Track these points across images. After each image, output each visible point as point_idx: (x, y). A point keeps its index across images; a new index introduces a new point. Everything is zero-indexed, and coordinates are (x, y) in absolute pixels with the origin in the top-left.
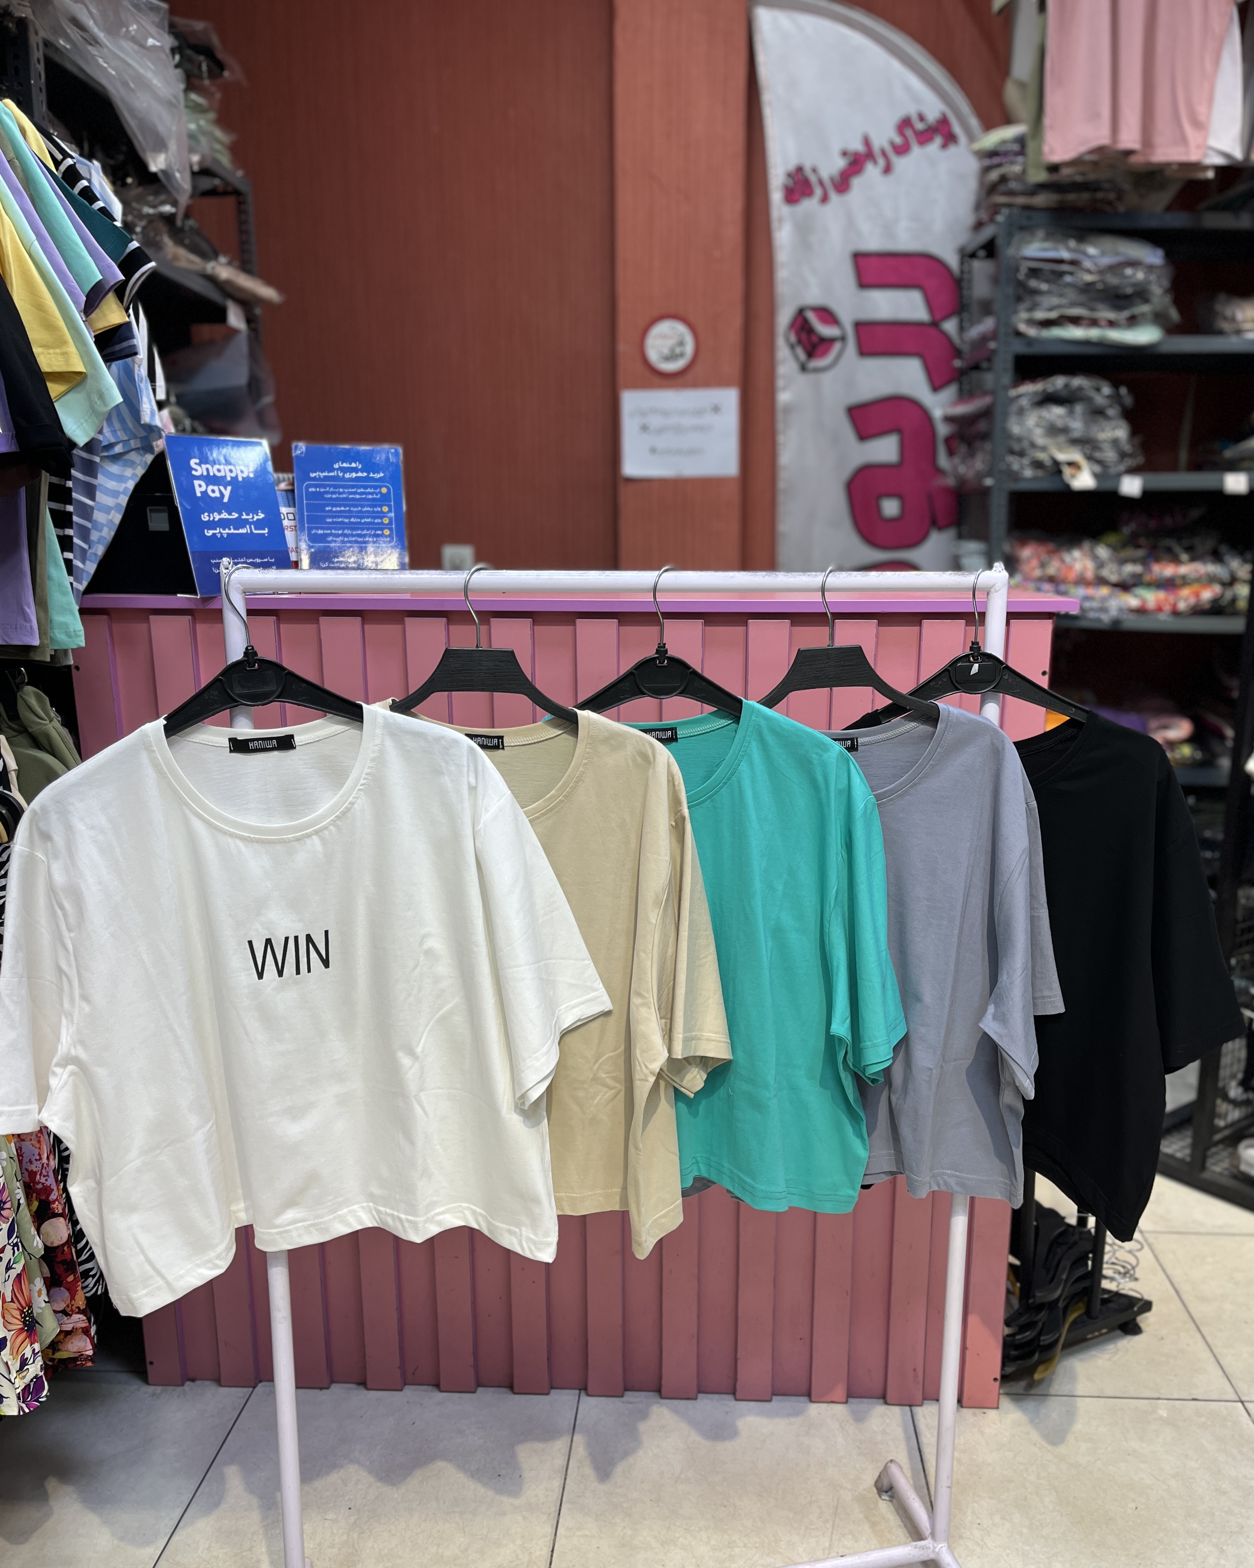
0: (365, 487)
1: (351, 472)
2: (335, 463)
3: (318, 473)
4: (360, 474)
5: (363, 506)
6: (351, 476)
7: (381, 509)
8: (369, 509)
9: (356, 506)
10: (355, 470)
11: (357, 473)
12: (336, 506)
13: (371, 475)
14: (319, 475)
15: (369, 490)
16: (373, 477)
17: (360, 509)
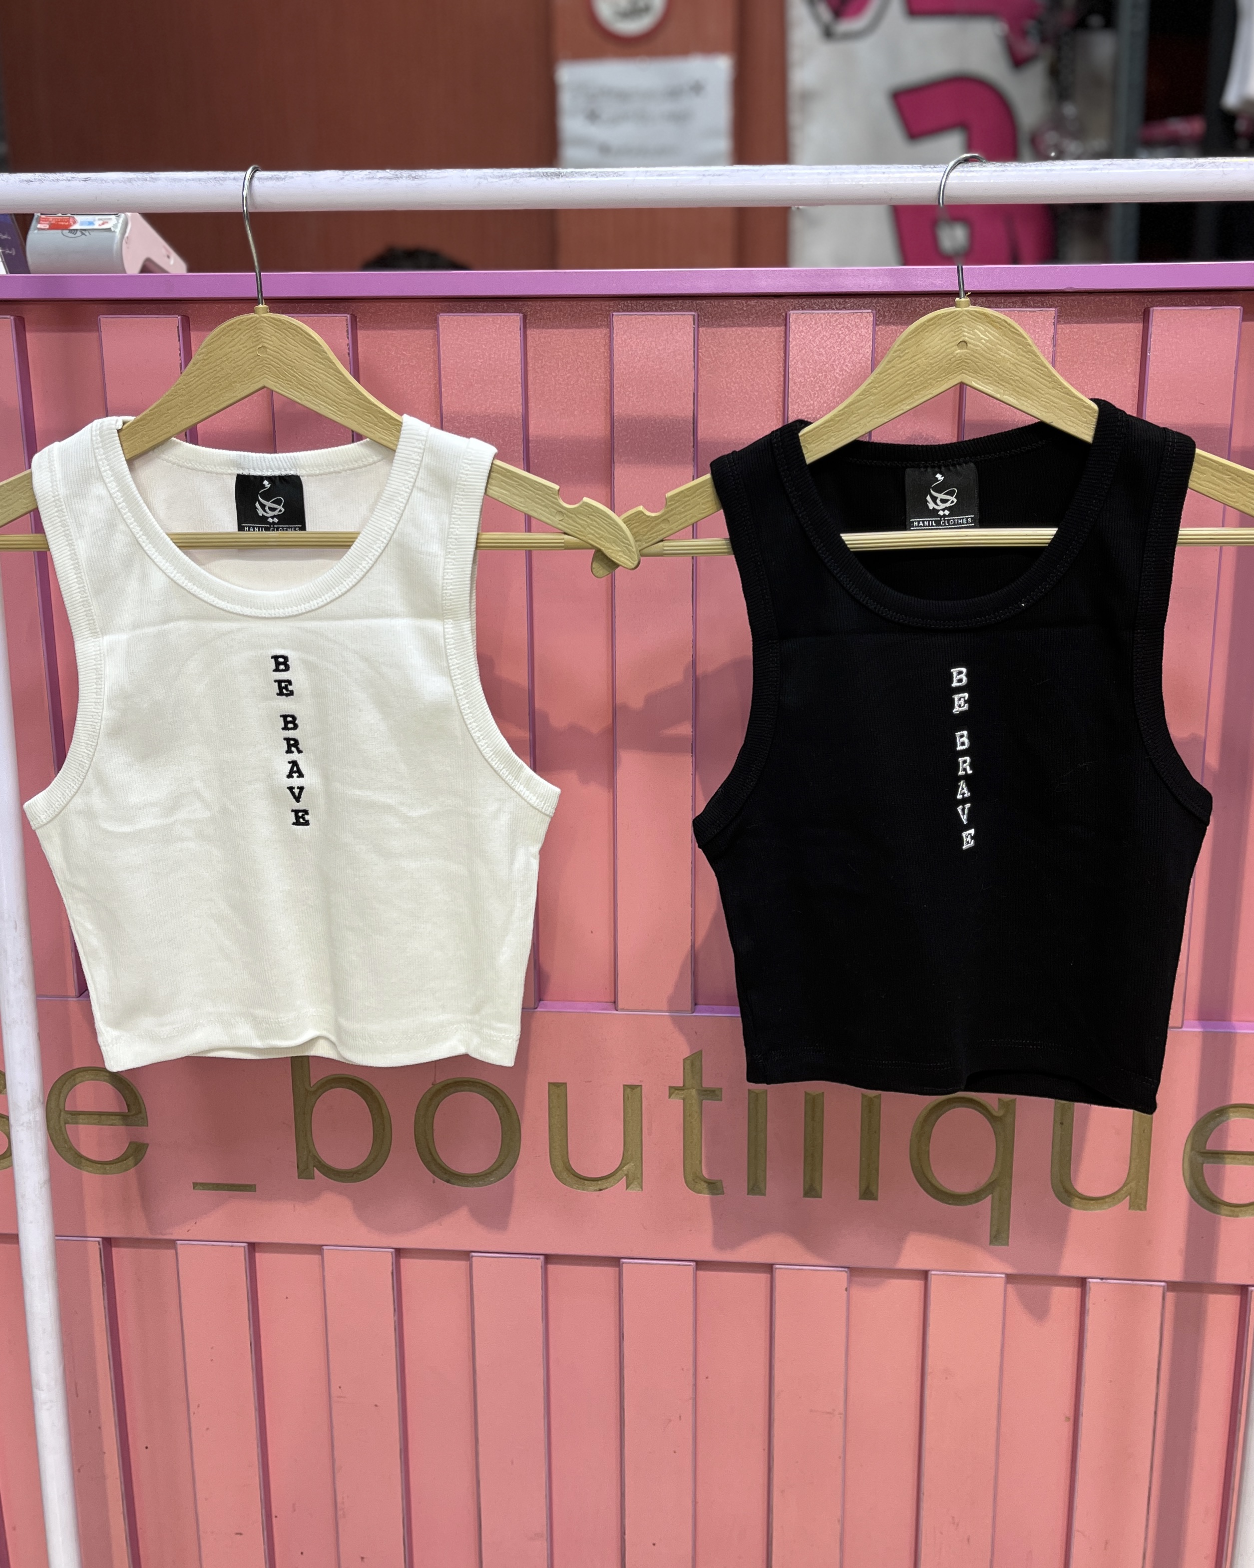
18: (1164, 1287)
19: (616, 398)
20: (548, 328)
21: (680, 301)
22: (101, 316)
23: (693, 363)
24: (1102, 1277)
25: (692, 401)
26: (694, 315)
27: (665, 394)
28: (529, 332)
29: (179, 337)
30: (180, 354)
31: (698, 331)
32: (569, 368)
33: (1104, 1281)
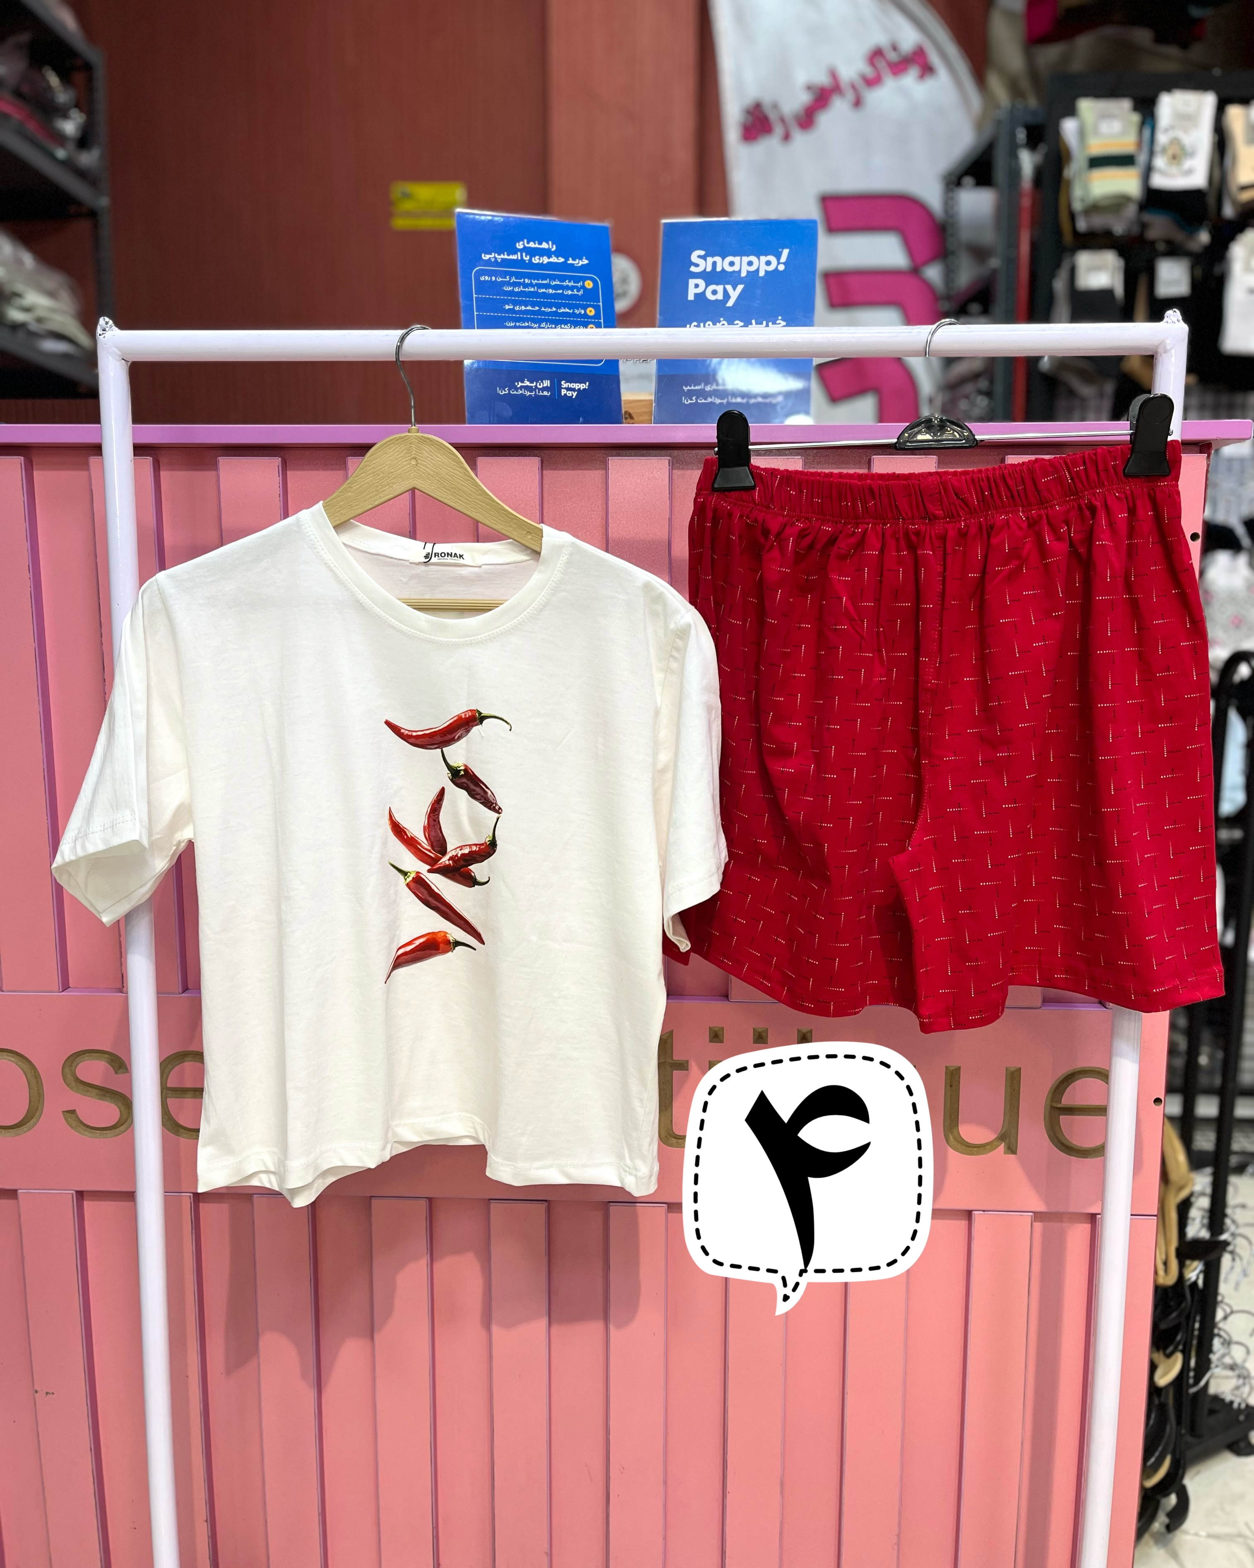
0: (562, 279)
1: (541, 255)
2: (519, 242)
3: (493, 254)
4: (554, 259)
5: (559, 306)
6: (541, 262)
7: (585, 312)
8: (568, 310)
9: (550, 305)
10: (548, 253)
11: (549, 258)
12: (521, 303)
13: (570, 261)
14: (495, 257)
15: (567, 283)
16: (573, 264)
17: (554, 309)
18: (1032, 1216)
19: (610, 521)
20: (559, 470)
21: (658, 451)
22: (219, 458)
23: (668, 495)
24: (984, 1209)
25: (668, 524)
26: (669, 460)
27: (647, 519)
28: (545, 472)
29: (279, 473)
30: (279, 487)
31: (672, 472)
32: (574, 500)
33: (986, 1212)
